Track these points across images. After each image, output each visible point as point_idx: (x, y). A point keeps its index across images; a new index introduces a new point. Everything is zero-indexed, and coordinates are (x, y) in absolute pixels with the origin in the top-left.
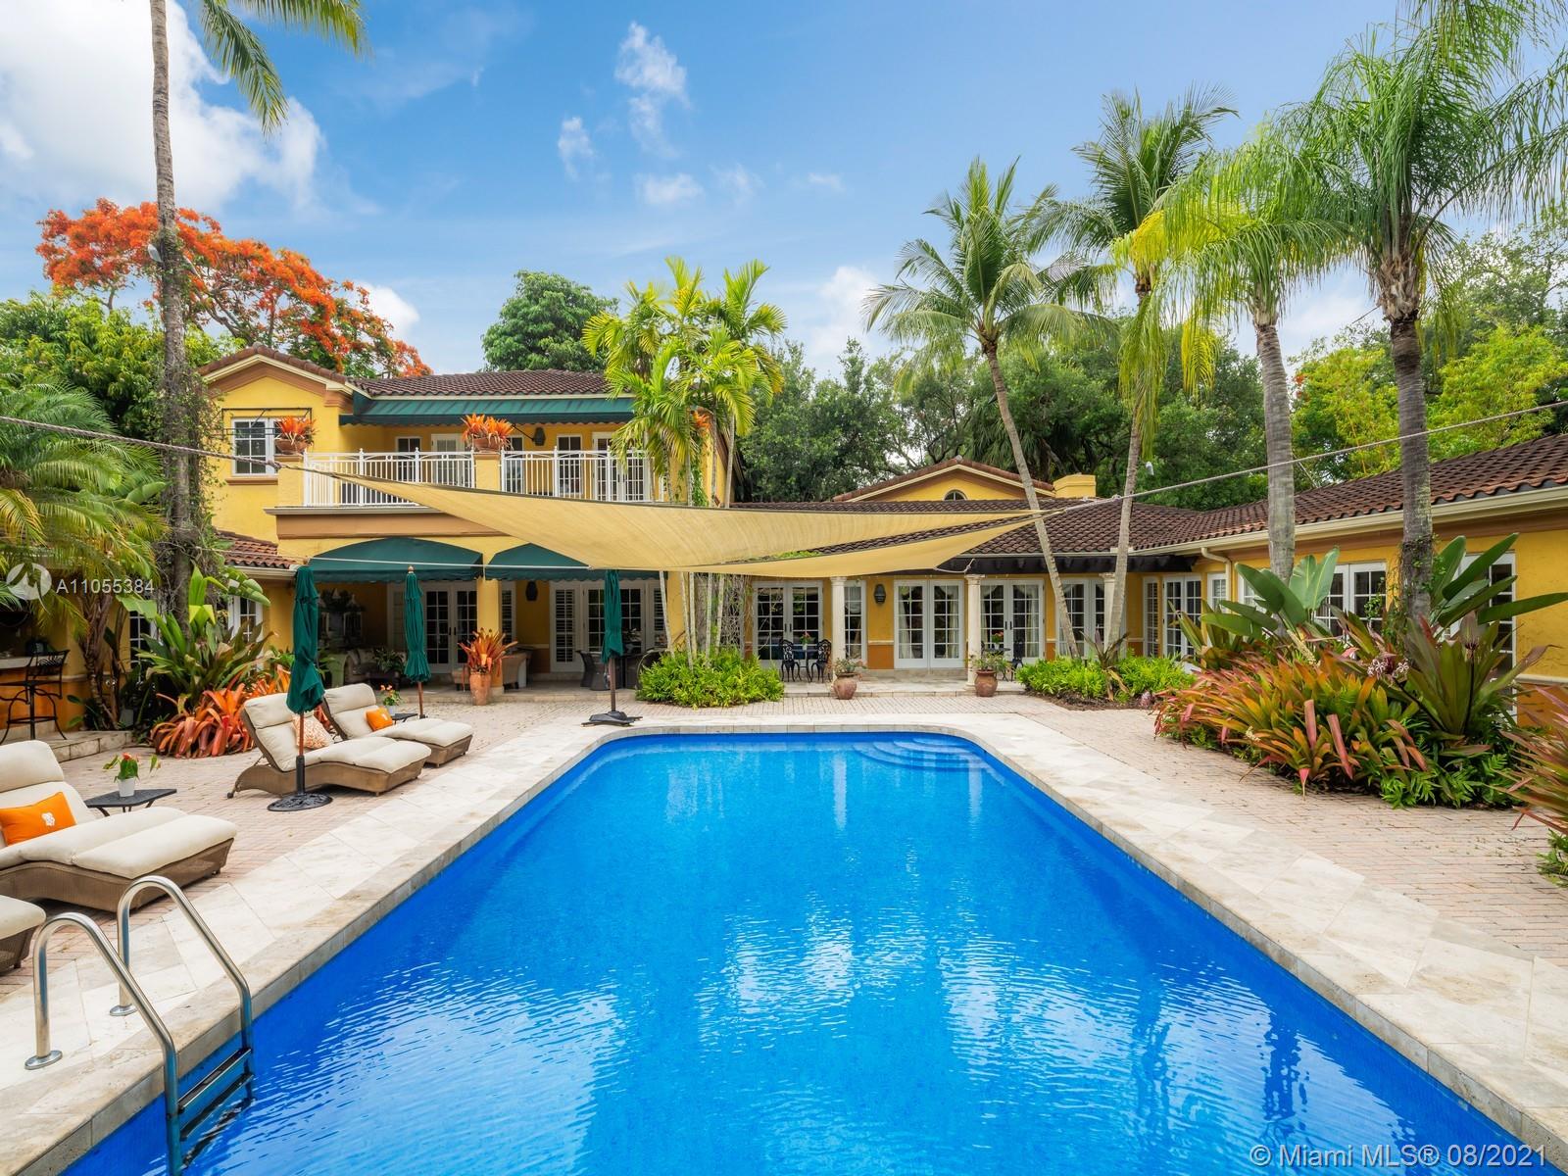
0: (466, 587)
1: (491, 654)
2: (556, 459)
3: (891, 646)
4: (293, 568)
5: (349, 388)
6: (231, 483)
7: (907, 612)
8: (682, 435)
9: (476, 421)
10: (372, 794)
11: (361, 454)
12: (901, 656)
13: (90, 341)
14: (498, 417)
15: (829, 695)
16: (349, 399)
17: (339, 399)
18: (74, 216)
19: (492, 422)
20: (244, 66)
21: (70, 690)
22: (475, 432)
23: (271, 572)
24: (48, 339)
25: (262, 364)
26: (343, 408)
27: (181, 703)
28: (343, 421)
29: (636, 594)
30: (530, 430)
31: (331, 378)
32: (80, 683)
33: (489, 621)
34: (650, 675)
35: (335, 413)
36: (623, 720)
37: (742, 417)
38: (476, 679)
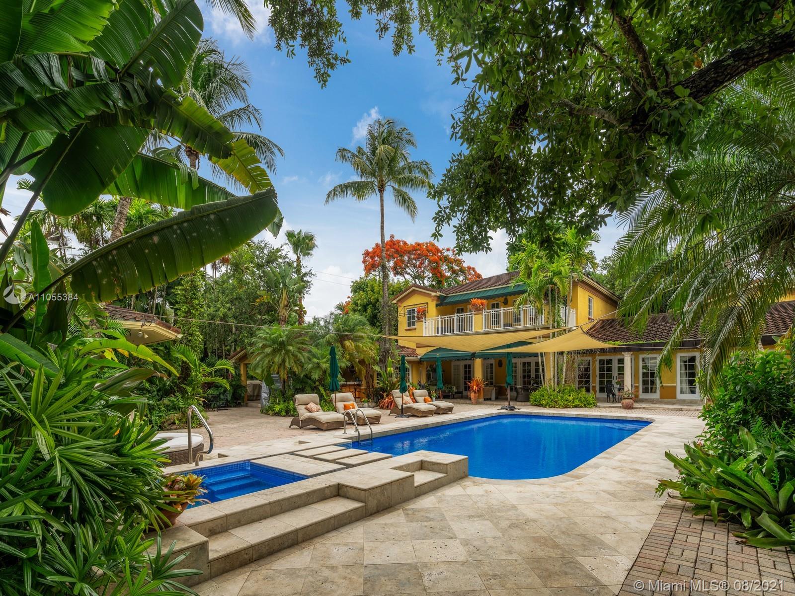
0: (468, 363)
1: (477, 386)
2: (502, 312)
3: (675, 388)
4: (419, 357)
5: (438, 294)
6: (406, 330)
7: (686, 369)
8: (539, 299)
9: (474, 301)
10: (418, 417)
11: (456, 315)
12: (682, 392)
13: (373, 290)
14: (481, 298)
15: (620, 407)
16: (439, 298)
17: (436, 298)
18: (370, 250)
19: (479, 300)
20: (405, 202)
21: (363, 391)
22: (474, 305)
23: (412, 358)
24: (364, 291)
25: (414, 290)
26: (437, 301)
27: (385, 394)
28: (437, 305)
29: (529, 364)
30: (502, 299)
31: (433, 291)
32: (366, 389)
33: (478, 374)
34: (535, 395)
35: (434, 303)
36: (513, 408)
37: (564, 287)
38: (472, 395)
